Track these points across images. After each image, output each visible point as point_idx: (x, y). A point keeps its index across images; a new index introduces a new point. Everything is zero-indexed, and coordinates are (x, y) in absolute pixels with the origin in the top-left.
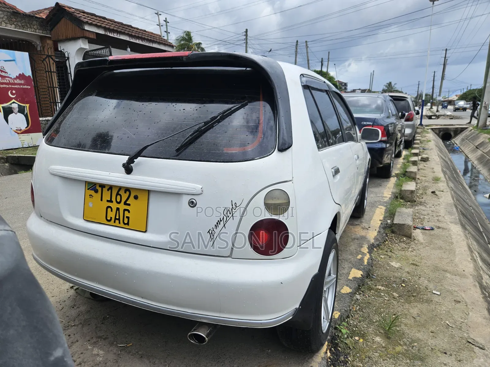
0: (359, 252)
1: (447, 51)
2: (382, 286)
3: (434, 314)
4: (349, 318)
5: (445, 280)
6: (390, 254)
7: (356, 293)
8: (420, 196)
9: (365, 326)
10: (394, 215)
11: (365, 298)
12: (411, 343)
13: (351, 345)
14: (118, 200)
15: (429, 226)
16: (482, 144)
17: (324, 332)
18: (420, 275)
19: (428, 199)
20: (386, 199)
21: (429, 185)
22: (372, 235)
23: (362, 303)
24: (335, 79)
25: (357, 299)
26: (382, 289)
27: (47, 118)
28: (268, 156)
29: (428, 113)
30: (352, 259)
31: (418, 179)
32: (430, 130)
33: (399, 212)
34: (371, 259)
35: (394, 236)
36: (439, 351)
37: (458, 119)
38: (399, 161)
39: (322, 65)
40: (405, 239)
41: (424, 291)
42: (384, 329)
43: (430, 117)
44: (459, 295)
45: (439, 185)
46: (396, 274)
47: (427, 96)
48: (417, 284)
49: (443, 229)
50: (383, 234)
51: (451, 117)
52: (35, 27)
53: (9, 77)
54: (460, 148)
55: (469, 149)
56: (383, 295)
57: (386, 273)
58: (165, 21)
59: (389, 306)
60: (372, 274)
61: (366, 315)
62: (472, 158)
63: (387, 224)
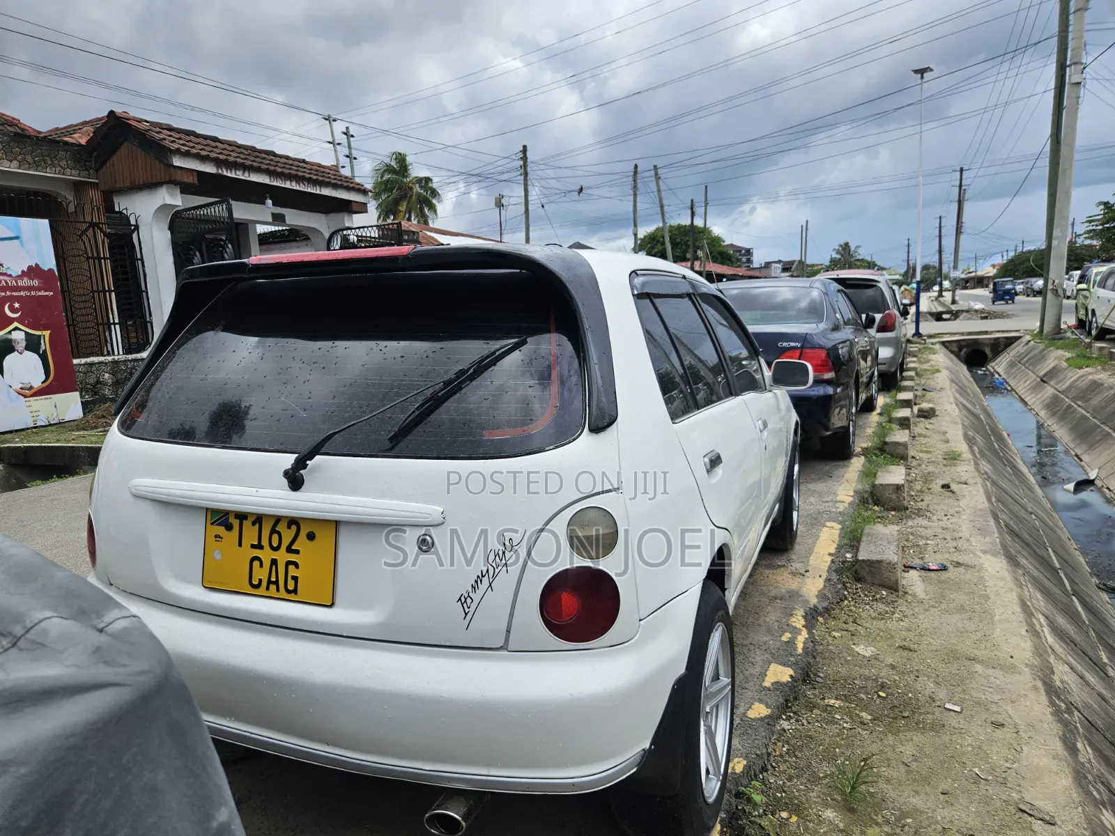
0: (785, 627)
1: (964, 172)
2: (837, 699)
3: (949, 755)
4: (766, 771)
5: (971, 678)
6: (852, 627)
7: (779, 717)
8: (916, 496)
9: (802, 787)
10: (859, 540)
11: (800, 728)
12: (899, 819)
13: (773, 830)
14: (275, 544)
15: (938, 562)
16: (1053, 373)
17: (710, 800)
18: (917, 670)
19: (935, 501)
20: (841, 507)
21: (937, 471)
22: (813, 587)
23: (794, 737)
24: (724, 242)
25: (784, 730)
26: (837, 705)
27: (89, 360)
28: (570, 442)
29: (933, 307)
30: (771, 643)
31: (913, 457)
32: (938, 347)
33: (869, 535)
34: (812, 639)
35: (861, 588)
36: (958, 832)
37: (999, 318)
38: (870, 420)
39: (693, 214)
40: (884, 593)
41: (927, 705)
42: (842, 792)
43: (938, 317)
44: (1001, 710)
45: (959, 469)
46: (866, 672)
47: (929, 269)
48: (911, 692)
49: (968, 566)
50: (836, 584)
51: (983, 315)
52: (63, 163)
53: (5, 274)
54: (1007, 383)
55: (1026, 384)
56: (839, 718)
57: (843, 671)
58: (345, 134)
59: (853, 741)
60: (813, 674)
61: (802, 764)
62: (1033, 404)
63: (843, 562)
